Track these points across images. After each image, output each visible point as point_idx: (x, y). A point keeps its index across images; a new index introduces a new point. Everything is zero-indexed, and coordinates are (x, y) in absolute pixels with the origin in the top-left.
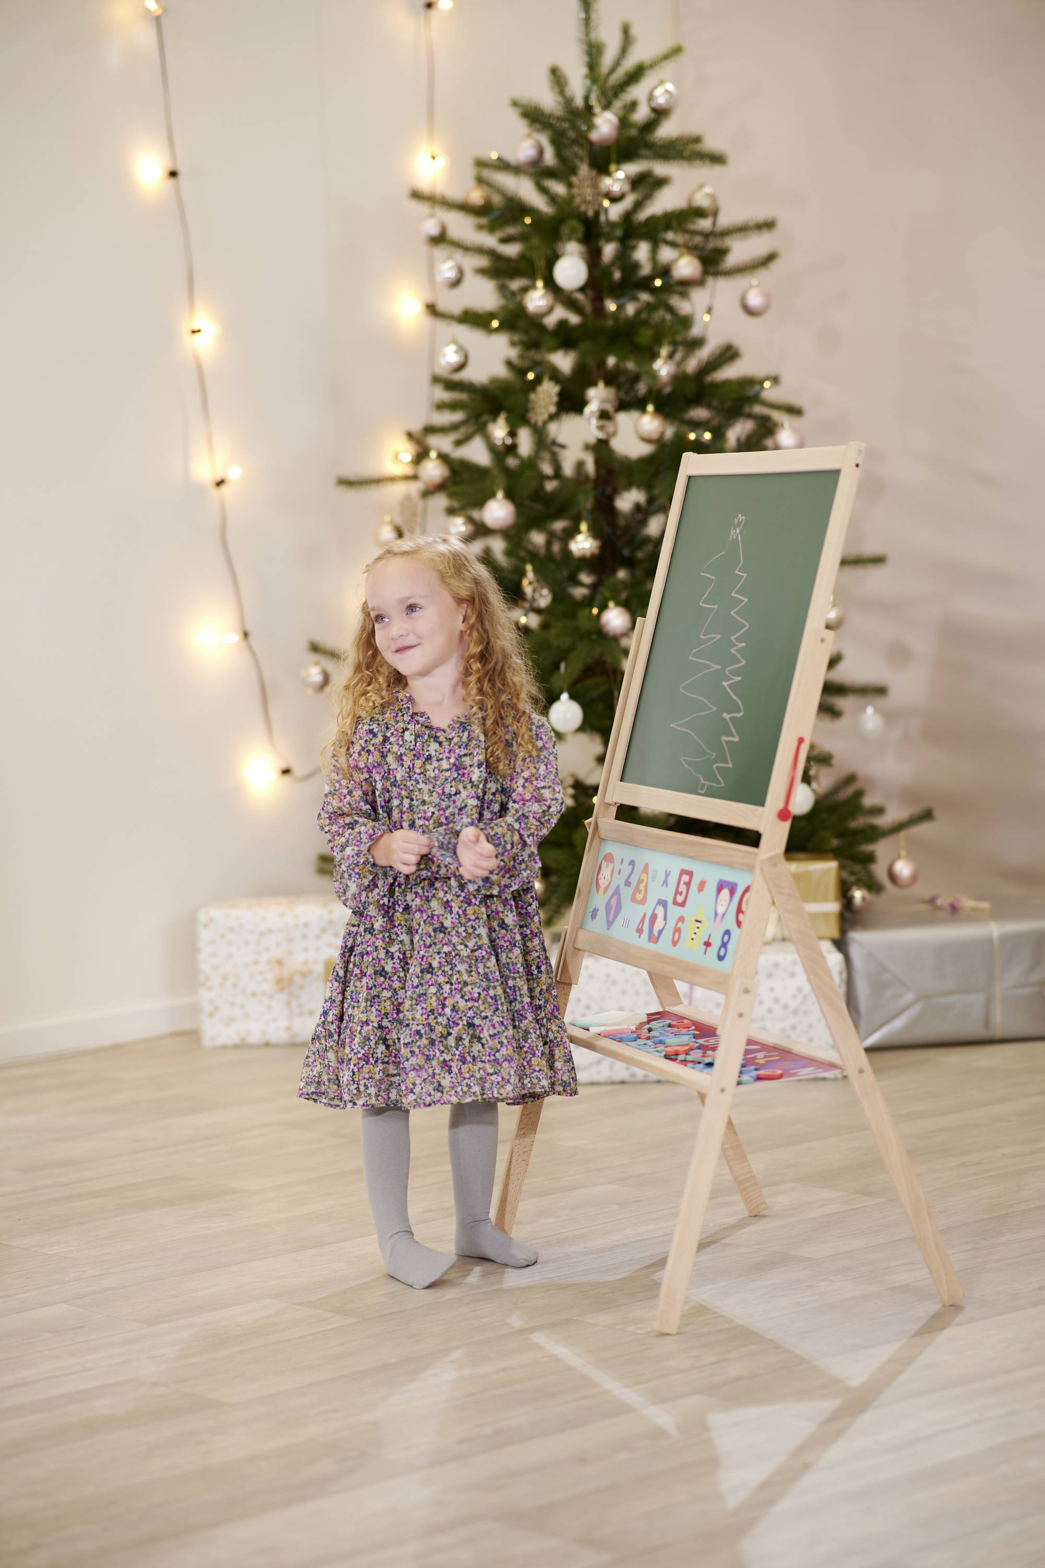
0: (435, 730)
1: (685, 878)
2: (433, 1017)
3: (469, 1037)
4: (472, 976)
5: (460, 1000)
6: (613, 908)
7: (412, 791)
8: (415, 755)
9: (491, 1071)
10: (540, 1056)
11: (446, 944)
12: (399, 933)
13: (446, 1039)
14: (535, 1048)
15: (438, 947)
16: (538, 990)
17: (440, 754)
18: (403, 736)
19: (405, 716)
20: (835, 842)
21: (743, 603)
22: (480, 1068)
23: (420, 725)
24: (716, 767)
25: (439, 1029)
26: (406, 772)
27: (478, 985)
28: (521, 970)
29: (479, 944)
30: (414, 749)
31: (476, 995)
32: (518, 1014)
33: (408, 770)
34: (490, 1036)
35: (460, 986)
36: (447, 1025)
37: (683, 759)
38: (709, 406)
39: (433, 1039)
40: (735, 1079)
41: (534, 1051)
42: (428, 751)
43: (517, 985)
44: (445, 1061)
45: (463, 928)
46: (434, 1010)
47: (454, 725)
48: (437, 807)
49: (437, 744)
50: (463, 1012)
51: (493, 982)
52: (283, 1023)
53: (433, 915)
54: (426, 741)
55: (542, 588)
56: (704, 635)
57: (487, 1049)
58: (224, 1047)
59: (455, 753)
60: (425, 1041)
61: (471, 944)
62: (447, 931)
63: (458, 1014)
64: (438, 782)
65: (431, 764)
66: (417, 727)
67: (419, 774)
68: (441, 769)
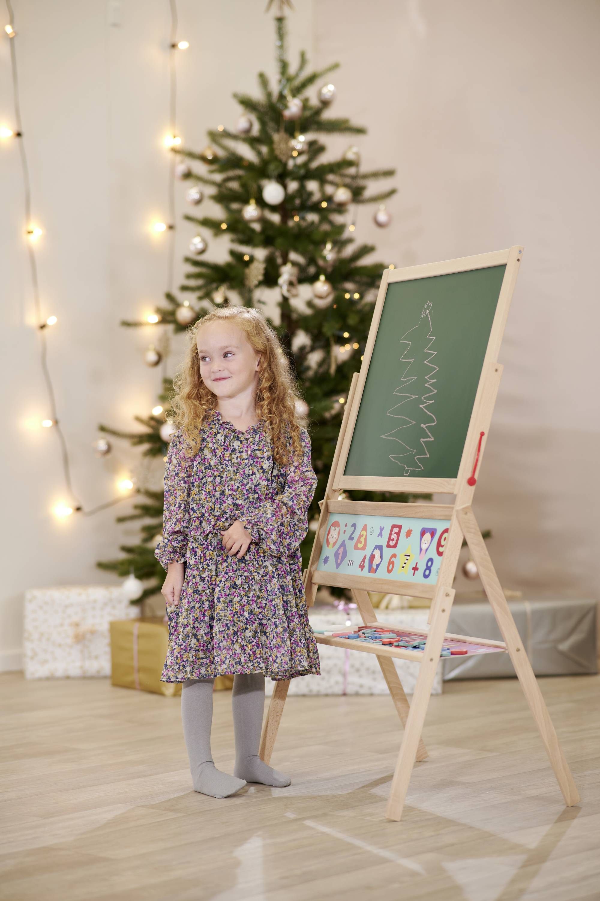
0: (237, 433)
1: (396, 530)
3: (259, 632)
4: (262, 593)
6: (341, 555)
7: (222, 471)
8: (224, 449)
13: (244, 632)
14: (299, 641)
15: (240, 572)
17: (241, 448)
18: (216, 437)
19: (217, 424)
21: (433, 355)
22: (266, 653)
26: (218, 460)
27: (265, 599)
28: (291, 590)
29: (266, 571)
30: (224, 445)
31: (265, 605)
32: (289, 619)
33: (220, 458)
34: (272, 631)
35: (254, 598)
36: (244, 623)
37: (391, 457)
42: (233, 446)
47: (250, 431)
48: (241, 483)
49: (239, 442)
54: (232, 439)
56: (404, 378)
59: (250, 447)
61: (261, 572)
63: (254, 616)
64: (240, 467)
65: (235, 454)
66: (226, 431)
67: (228, 461)
68: (242, 458)
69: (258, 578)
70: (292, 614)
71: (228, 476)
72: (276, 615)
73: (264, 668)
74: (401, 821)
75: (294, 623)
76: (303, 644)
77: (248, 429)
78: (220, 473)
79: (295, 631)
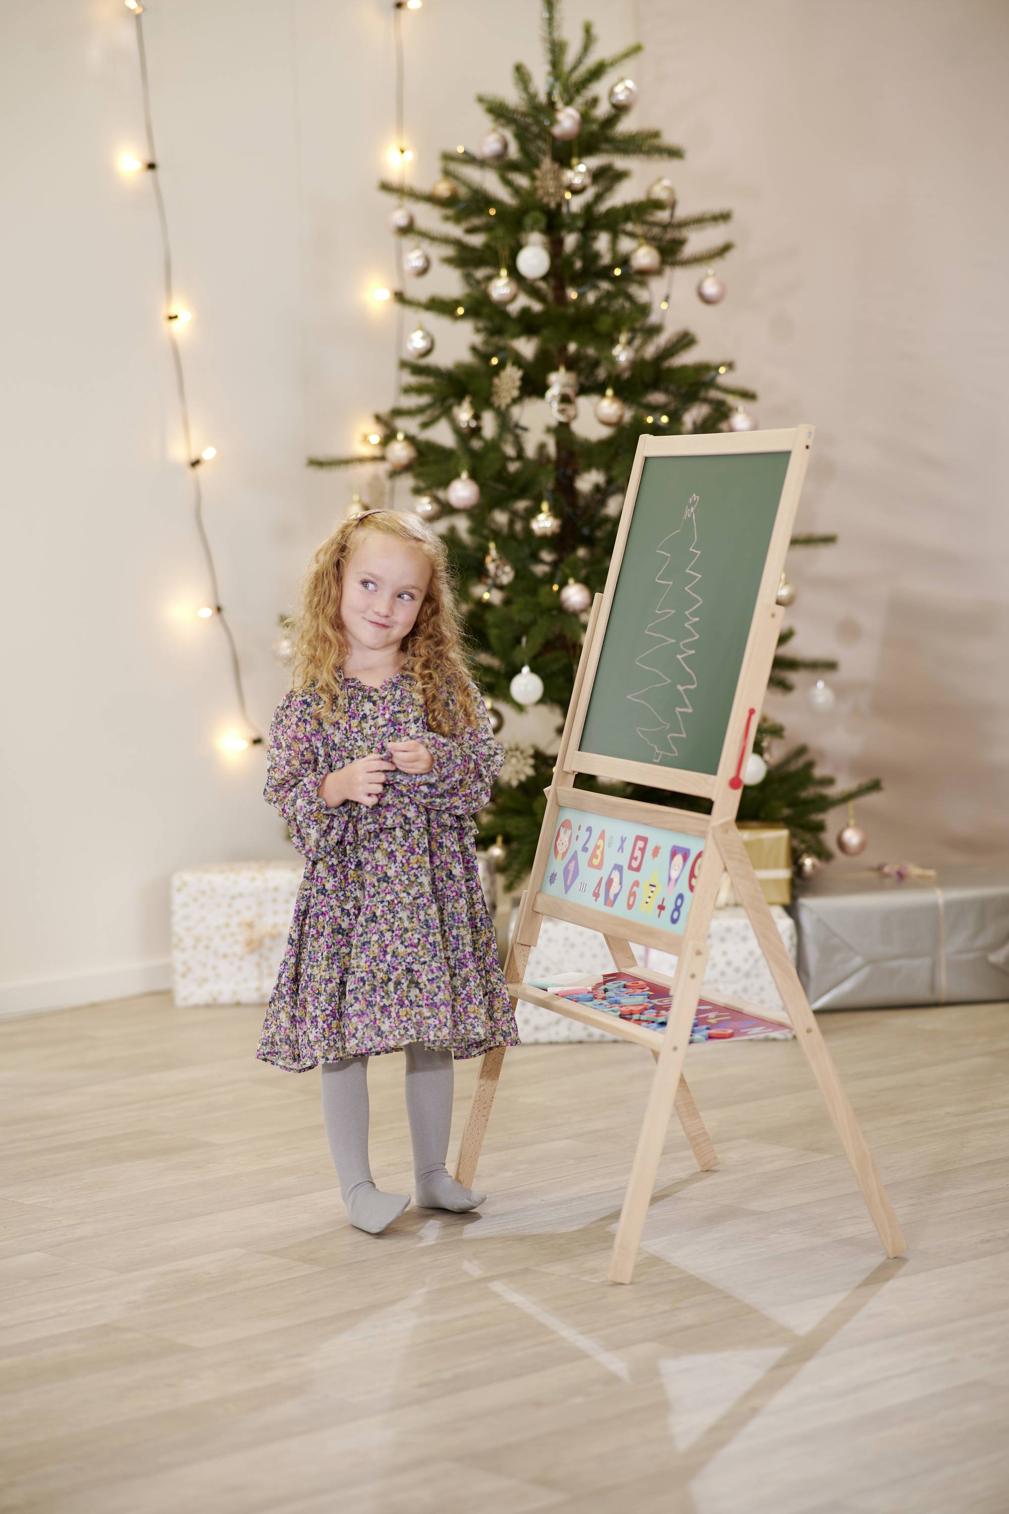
0: (368, 691)
1: (640, 844)
3: (408, 982)
4: (413, 922)
5: (400, 946)
6: (571, 871)
8: (350, 716)
10: (478, 1003)
11: (389, 892)
12: (353, 890)
13: (386, 984)
14: (473, 996)
15: (381, 896)
16: (481, 942)
17: (375, 712)
20: (786, 812)
21: (697, 580)
22: (417, 1012)
23: (352, 689)
24: (670, 737)
25: (380, 975)
26: (343, 734)
27: (418, 931)
28: (464, 920)
29: (421, 891)
30: (349, 711)
31: (416, 941)
32: (459, 963)
33: (345, 732)
34: (428, 980)
35: (401, 932)
36: (387, 971)
37: (639, 730)
38: (666, 391)
39: (375, 985)
40: (687, 1038)
41: (472, 999)
42: (363, 710)
43: (460, 934)
44: (385, 1006)
49: (370, 704)
50: (402, 957)
51: (433, 929)
52: (253, 984)
53: (377, 866)
54: (360, 701)
55: (505, 565)
56: (659, 610)
57: (425, 994)
58: (197, 1007)
59: (389, 709)
60: (367, 988)
61: (413, 892)
62: (390, 881)
63: (398, 959)
64: (376, 739)
65: (367, 723)
66: (350, 690)
67: (357, 733)
68: (377, 727)
69: (407, 900)
71: (358, 755)
72: (437, 957)
73: (415, 1037)
74: (632, 1285)
75: (468, 969)
76: (478, 1000)
77: (384, 684)
78: (348, 753)
79: (468, 980)
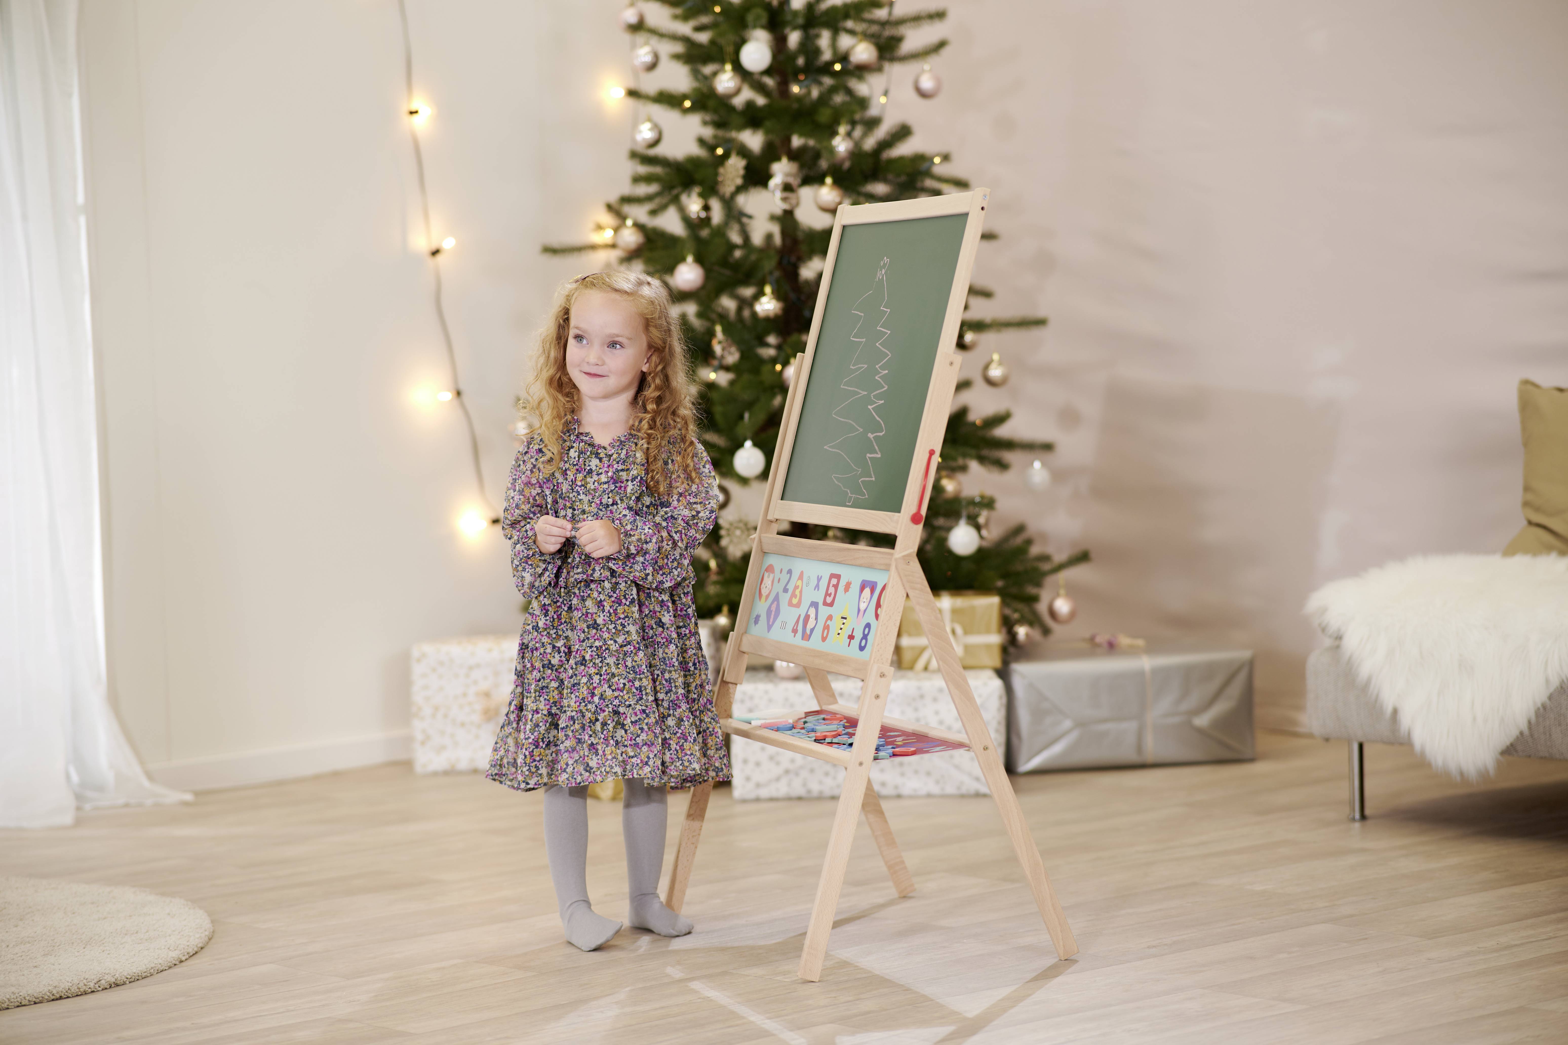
0: (597, 448)
1: (834, 581)
2: (584, 704)
3: (614, 723)
4: (619, 668)
5: (608, 690)
6: (773, 613)
7: (574, 502)
8: (577, 470)
9: (632, 754)
10: (692, 741)
11: (598, 639)
12: (565, 629)
13: (594, 724)
15: (590, 641)
16: (694, 685)
17: (600, 469)
18: (568, 454)
19: (572, 436)
21: (887, 336)
22: (622, 752)
23: (583, 443)
24: (861, 482)
25: (588, 715)
26: (569, 485)
27: (624, 677)
28: (676, 664)
29: (628, 640)
30: (577, 464)
31: (622, 685)
33: (571, 483)
34: (632, 722)
35: (608, 676)
36: (595, 712)
37: (835, 477)
38: (888, 181)
40: (872, 756)
41: (687, 737)
42: (589, 466)
43: (672, 677)
44: (592, 744)
45: (613, 625)
46: (585, 698)
47: (615, 444)
48: (595, 516)
49: (598, 460)
50: (609, 700)
51: (640, 675)
53: (587, 613)
54: (589, 457)
56: (853, 366)
57: (629, 735)
59: (613, 467)
60: (577, 726)
61: (620, 640)
64: (596, 494)
65: (591, 477)
66: (581, 444)
67: (580, 486)
68: (600, 482)
70: (678, 697)
74: (819, 981)
75: (681, 710)
76: (693, 738)
77: (612, 441)
79: (682, 720)
